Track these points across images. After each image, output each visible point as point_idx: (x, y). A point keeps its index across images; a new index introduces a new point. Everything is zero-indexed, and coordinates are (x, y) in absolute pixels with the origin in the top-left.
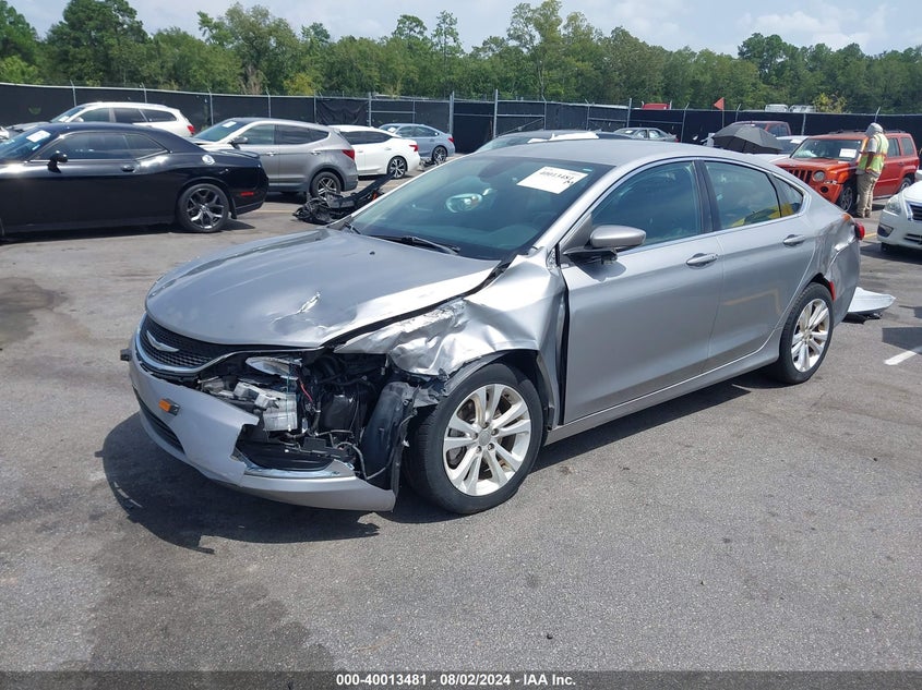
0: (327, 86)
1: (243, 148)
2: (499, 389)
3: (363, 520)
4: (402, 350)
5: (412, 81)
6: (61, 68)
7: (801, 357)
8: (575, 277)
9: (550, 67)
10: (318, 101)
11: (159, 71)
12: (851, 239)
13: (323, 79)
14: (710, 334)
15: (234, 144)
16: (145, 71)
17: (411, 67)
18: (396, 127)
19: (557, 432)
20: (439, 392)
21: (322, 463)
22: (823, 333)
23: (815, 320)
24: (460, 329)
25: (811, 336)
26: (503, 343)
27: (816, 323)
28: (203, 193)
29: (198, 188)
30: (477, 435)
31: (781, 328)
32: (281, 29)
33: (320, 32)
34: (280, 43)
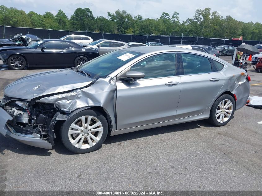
0: (140, 32)
1: (101, 48)
2: (90, 117)
3: (49, 151)
4: (59, 103)
5: (164, 31)
6: (72, 26)
7: (221, 118)
8: (121, 86)
9: (206, 27)
10: (133, 35)
11: (96, 27)
12: (245, 81)
13: (139, 30)
14: (177, 107)
15: (98, 46)
16: (93, 27)
17: (164, 27)
18: (151, 43)
19: (114, 132)
20: (68, 116)
21: (31, 133)
22: (231, 111)
23: (226, 106)
24: (78, 98)
25: (225, 111)
26: (91, 103)
27: (227, 107)
28: (81, 59)
29: (81, 57)
30: (83, 130)
31: (210, 108)
32: (129, 16)
33: (140, 17)
34: (128, 20)
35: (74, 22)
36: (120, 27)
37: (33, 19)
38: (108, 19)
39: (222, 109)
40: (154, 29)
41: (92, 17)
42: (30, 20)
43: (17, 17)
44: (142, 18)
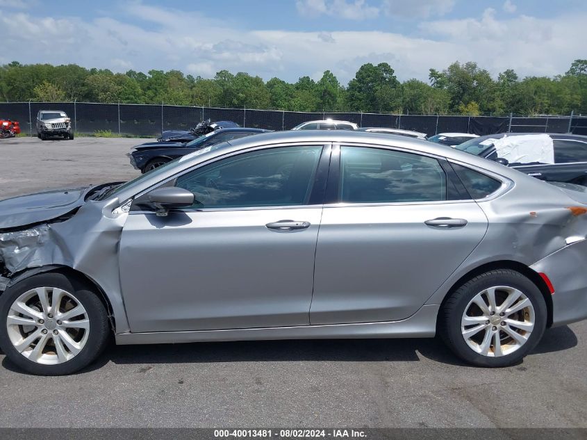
6: (349, 104)
7: (487, 339)
11: (401, 103)
17: (575, 97)
22: (528, 324)
23: (507, 308)
24: (41, 244)
31: (436, 306)
32: (484, 76)
33: (510, 75)
34: (479, 84)
35: (353, 95)
36: (457, 101)
37: (274, 94)
38: (430, 84)
39: (487, 315)
40: (546, 101)
41: (393, 82)
42: (269, 95)
43: (246, 91)
44: (516, 78)
